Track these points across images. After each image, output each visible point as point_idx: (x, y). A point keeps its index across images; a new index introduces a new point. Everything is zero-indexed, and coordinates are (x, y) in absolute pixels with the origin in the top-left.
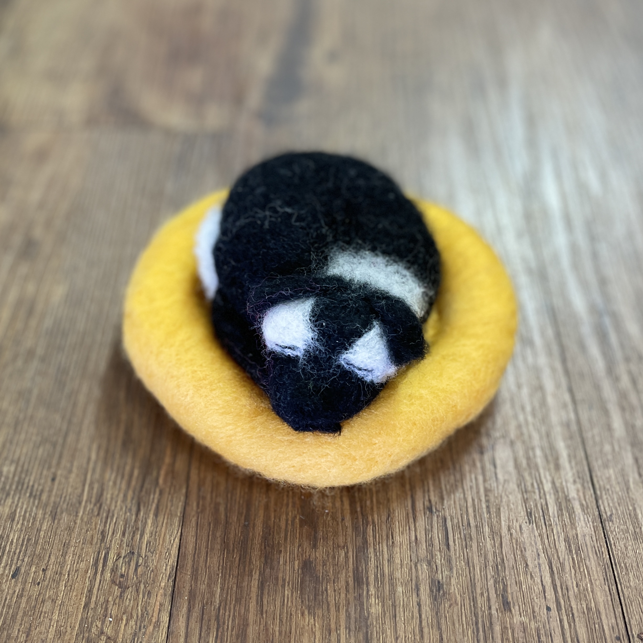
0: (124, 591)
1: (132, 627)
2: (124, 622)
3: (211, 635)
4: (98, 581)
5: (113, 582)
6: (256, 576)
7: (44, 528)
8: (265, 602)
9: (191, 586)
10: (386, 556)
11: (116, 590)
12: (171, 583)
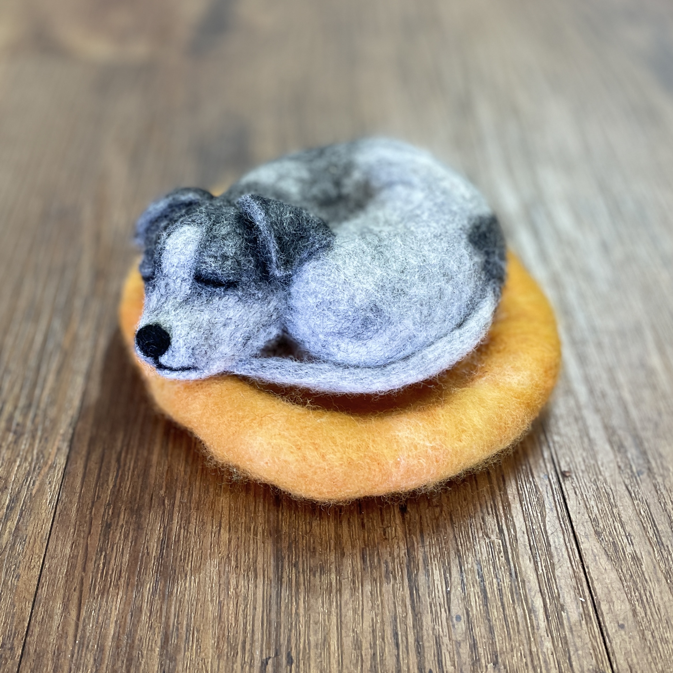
1: (25, 468)
2: (18, 463)
3: (111, 475)
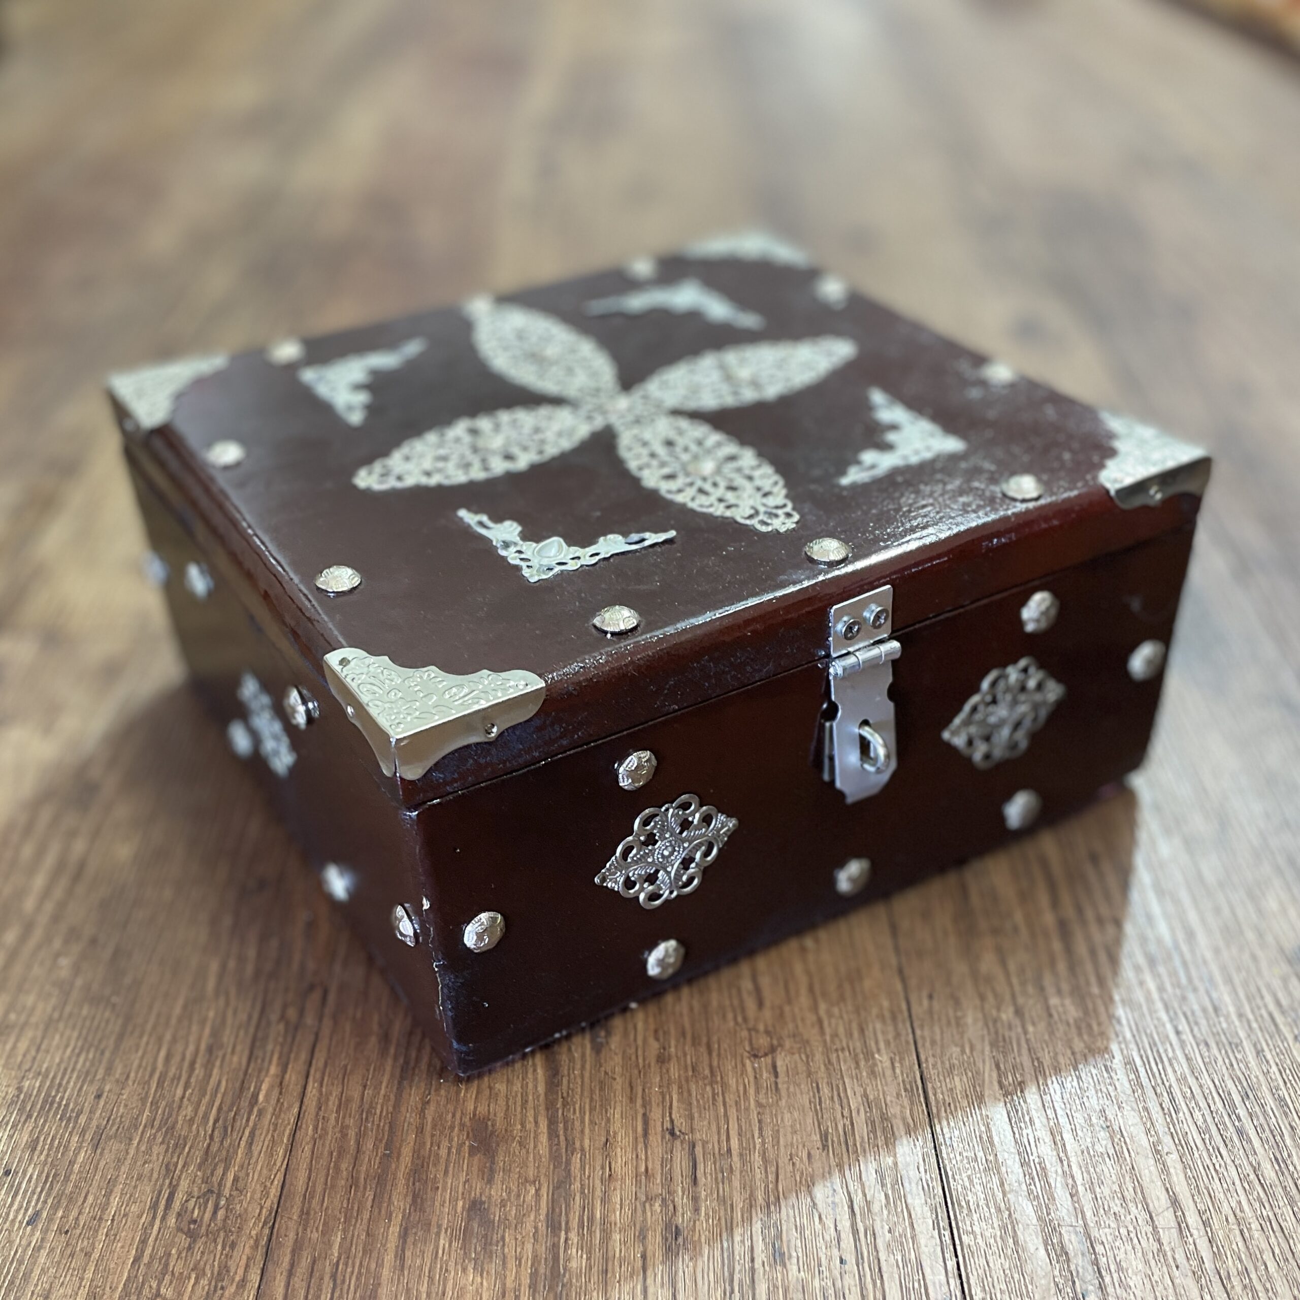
0: (195, 1241)
4: (156, 1227)
5: (179, 1229)
6: (397, 1218)
7: (80, 1159)
8: (408, 1254)
9: (297, 1235)
10: (598, 1193)
11: (183, 1240)
12: (267, 1231)
